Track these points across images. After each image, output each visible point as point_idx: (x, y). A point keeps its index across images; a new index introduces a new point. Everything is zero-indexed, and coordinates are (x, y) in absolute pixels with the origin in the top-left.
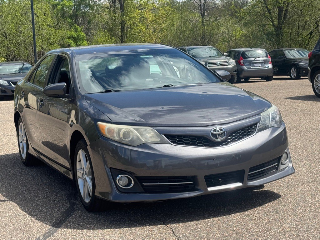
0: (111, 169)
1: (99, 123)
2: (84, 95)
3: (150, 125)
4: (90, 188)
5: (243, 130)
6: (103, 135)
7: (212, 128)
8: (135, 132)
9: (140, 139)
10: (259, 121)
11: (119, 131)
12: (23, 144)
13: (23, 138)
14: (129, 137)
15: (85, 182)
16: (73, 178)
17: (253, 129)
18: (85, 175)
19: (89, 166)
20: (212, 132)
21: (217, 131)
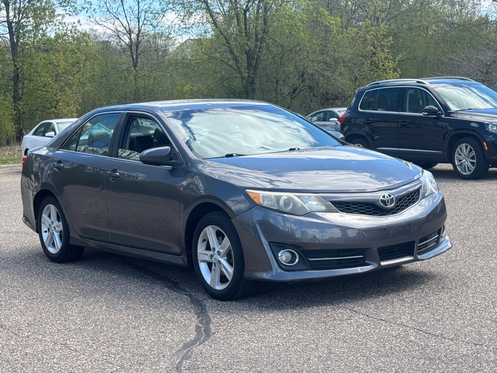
0: (270, 243)
1: (247, 190)
2: (203, 160)
3: (313, 192)
4: (229, 271)
5: (408, 196)
6: (257, 205)
7: (381, 194)
8: (297, 199)
9: (304, 207)
10: (421, 187)
11: (278, 199)
12: (53, 233)
13: (53, 226)
14: (289, 206)
15: (215, 266)
16: (188, 264)
17: (417, 195)
18: (216, 256)
19: (229, 244)
20: (381, 198)
21: (386, 197)
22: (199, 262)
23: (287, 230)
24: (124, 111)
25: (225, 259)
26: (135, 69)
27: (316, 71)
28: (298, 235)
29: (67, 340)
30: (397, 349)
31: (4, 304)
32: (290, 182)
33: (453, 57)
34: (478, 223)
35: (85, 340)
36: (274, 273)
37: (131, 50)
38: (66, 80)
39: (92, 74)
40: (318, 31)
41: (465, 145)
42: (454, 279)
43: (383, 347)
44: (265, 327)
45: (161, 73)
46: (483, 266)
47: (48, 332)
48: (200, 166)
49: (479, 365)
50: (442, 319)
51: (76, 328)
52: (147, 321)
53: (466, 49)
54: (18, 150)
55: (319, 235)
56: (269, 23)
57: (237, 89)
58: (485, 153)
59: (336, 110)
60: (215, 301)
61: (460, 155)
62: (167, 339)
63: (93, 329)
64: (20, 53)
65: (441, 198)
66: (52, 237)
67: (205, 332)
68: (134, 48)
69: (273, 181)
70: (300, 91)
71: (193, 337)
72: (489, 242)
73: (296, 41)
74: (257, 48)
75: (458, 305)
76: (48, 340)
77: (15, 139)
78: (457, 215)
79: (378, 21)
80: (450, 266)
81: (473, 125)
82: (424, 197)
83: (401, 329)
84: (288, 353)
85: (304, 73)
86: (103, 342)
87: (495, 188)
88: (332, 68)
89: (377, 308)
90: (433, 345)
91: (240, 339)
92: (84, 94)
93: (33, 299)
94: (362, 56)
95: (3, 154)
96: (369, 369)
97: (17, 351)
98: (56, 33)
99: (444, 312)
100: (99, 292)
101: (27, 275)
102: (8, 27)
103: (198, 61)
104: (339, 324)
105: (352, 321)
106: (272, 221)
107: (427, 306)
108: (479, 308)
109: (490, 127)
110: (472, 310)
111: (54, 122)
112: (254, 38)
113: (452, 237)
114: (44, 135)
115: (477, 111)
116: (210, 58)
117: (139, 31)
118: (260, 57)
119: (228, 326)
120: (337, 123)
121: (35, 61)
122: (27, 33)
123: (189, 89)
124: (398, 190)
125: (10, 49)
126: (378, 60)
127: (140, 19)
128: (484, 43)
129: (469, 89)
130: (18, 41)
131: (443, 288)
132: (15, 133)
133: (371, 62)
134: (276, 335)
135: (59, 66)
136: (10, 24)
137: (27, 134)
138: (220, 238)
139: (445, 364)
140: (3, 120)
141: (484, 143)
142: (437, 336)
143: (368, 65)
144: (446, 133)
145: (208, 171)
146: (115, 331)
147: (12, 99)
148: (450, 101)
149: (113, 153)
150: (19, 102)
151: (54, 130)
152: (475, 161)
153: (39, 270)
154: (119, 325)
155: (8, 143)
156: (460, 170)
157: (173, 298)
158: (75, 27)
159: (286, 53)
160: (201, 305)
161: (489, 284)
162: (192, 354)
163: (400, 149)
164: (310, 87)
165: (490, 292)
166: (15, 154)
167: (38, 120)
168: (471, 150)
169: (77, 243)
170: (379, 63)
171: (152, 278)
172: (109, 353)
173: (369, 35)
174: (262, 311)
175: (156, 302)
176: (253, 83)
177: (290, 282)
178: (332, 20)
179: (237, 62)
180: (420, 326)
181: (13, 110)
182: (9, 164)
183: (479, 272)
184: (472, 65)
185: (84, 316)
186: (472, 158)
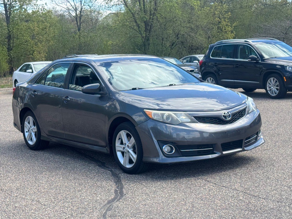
0: (158, 141)
1: (145, 110)
2: (119, 92)
3: (183, 111)
4: (134, 157)
5: (239, 113)
6: (150, 118)
7: (223, 112)
8: (174, 115)
9: (178, 120)
10: (246, 107)
11: (163, 115)
12: (31, 133)
13: (31, 128)
14: (169, 119)
15: (126, 154)
16: (110, 152)
17: (244, 112)
18: (127, 148)
19: (134, 141)
20: (223, 114)
21: (226, 114)
22: (117, 151)
23: (168, 133)
24: (72, 62)
25: (132, 150)
26: (79, 32)
27: (186, 33)
28: (175, 136)
29: (39, 198)
30: (232, 204)
31: (3, 176)
32: (169, 105)
33: (266, 24)
34: (280, 126)
35: (50, 198)
36: (160, 159)
37: (77, 21)
38: (38, 39)
39: (53, 35)
40: (186, 9)
41: (273, 78)
42: (266, 161)
43: (224, 203)
44: (155, 191)
45: (94, 34)
46: (283, 153)
47: (28, 193)
48: (117, 96)
49: (280, 215)
50: (258, 186)
51: (44, 191)
52: (86, 187)
53: (274, 19)
54: (11, 80)
55: (186, 136)
56: (158, 5)
57: (139, 44)
58: (285, 83)
59: (197, 56)
60: (126, 174)
61: (270, 84)
62: (98, 198)
63: (55, 192)
64: (11, 22)
65: (258, 113)
66: (30, 135)
67: (120, 194)
68: (78, 19)
69: (159, 104)
70: (176, 45)
71: (113, 197)
72: (287, 138)
73: (173, 15)
74: (150, 19)
75: (268, 177)
76: (29, 198)
77: (9, 73)
78: (268, 121)
79: (222, 3)
80: (263, 153)
81: (278, 67)
82: (248, 113)
83: (235, 192)
84: (168, 207)
85: (178, 34)
86: (61, 200)
87: (290, 104)
88: (195, 31)
89: (221, 179)
90: (253, 202)
91: (140, 198)
92: (49, 47)
93: (20, 173)
94: (212, 24)
95: (2, 82)
96: (215, 217)
97: (11, 205)
98: (32, 10)
99: (260, 182)
100: (58, 169)
101: (16, 158)
102: (4, 7)
103: (116, 27)
104: (198, 189)
105: (206, 187)
106: (159, 128)
107: (250, 178)
108: (280, 179)
109: (287, 68)
110: (276, 181)
111: (31, 63)
112: (149, 13)
113: (265, 134)
114: (25, 71)
115: (281, 58)
116: (123, 25)
117: (81, 9)
118: (153, 25)
119: (134, 190)
120: (198, 64)
121: (20, 27)
122: (15, 11)
123: (111, 44)
124: (233, 109)
125: (6, 20)
126: (222, 26)
127: (82, 2)
128: (285, 16)
129: (275, 45)
130: (10, 16)
131: (259, 166)
132: (8, 70)
133: (218, 27)
134: (161, 196)
135: (34, 30)
136: (5, 5)
137: (16, 70)
138: (129, 137)
139: (260, 214)
140: (1, 62)
141: (284, 77)
142: (256, 196)
143: (216, 29)
144: (262, 71)
145: (122, 98)
146: (68, 193)
147: (7, 49)
148: (264, 52)
149: (66, 87)
150: (11, 51)
151: (31, 68)
152: (279, 88)
153: (23, 155)
154: (70, 189)
155: (5, 76)
156: (270, 93)
157: (101, 172)
158: (44, 7)
159: (168, 22)
160: (118, 177)
161: (287, 164)
162: (112, 207)
163: (235, 81)
164: (182, 42)
165: (286, 169)
166: (9, 82)
167: (22, 62)
168: (276, 82)
169: (45, 139)
170: (222, 28)
171: (89, 160)
172: (64, 206)
173: (217, 11)
174: (153, 181)
175: (91, 175)
176: (148, 40)
177: (170, 164)
178: (195, 3)
179: (139, 27)
180: (246, 191)
181: (7, 56)
182: (5, 88)
183: (280, 157)
184: (277, 29)
185: (49, 184)
186: (277, 86)
